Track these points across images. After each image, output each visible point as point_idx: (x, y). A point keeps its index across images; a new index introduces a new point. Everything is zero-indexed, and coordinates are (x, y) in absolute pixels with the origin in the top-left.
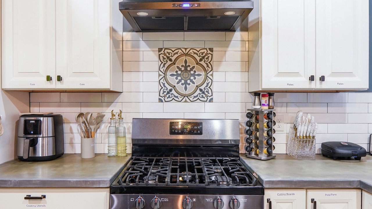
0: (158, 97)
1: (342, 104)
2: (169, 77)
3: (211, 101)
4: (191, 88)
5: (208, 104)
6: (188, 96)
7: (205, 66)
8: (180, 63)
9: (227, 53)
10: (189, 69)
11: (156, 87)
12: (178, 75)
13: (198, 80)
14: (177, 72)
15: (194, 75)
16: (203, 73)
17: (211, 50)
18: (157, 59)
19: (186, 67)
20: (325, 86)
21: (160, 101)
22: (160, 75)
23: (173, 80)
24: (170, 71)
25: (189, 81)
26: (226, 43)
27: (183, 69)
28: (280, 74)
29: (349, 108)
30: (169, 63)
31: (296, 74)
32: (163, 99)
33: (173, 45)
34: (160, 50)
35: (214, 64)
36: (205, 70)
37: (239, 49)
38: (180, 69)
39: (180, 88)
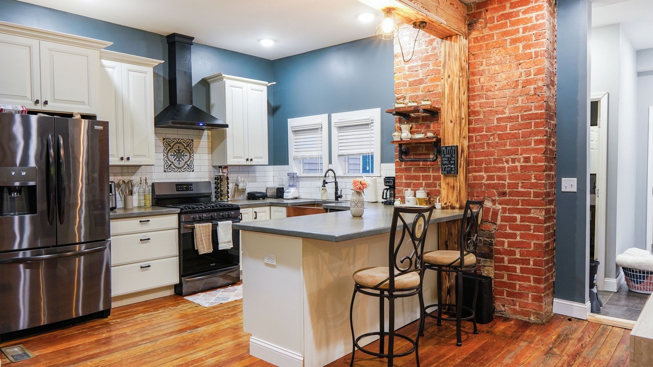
0: (163, 169)
1: (254, 172)
2: (169, 156)
3: (193, 171)
4: (182, 163)
5: (191, 173)
6: (180, 168)
7: (189, 150)
8: (176, 148)
9: (201, 142)
10: (180, 151)
11: (162, 163)
12: (175, 155)
13: (186, 159)
14: (174, 153)
15: (183, 155)
16: (188, 155)
17: (192, 140)
18: (163, 145)
19: (179, 150)
20: (252, 163)
21: (165, 171)
22: (164, 155)
23: (172, 158)
24: (170, 153)
25: (181, 159)
26: (200, 137)
27: (177, 151)
28: (235, 157)
29: (257, 174)
30: (169, 148)
31: (241, 157)
32: (166, 170)
33: (172, 137)
34: (164, 139)
35: (194, 149)
36: (190, 153)
37: (207, 140)
38: (176, 152)
39: (176, 163)
